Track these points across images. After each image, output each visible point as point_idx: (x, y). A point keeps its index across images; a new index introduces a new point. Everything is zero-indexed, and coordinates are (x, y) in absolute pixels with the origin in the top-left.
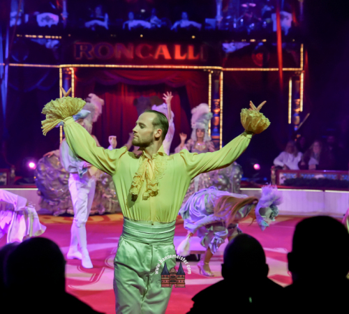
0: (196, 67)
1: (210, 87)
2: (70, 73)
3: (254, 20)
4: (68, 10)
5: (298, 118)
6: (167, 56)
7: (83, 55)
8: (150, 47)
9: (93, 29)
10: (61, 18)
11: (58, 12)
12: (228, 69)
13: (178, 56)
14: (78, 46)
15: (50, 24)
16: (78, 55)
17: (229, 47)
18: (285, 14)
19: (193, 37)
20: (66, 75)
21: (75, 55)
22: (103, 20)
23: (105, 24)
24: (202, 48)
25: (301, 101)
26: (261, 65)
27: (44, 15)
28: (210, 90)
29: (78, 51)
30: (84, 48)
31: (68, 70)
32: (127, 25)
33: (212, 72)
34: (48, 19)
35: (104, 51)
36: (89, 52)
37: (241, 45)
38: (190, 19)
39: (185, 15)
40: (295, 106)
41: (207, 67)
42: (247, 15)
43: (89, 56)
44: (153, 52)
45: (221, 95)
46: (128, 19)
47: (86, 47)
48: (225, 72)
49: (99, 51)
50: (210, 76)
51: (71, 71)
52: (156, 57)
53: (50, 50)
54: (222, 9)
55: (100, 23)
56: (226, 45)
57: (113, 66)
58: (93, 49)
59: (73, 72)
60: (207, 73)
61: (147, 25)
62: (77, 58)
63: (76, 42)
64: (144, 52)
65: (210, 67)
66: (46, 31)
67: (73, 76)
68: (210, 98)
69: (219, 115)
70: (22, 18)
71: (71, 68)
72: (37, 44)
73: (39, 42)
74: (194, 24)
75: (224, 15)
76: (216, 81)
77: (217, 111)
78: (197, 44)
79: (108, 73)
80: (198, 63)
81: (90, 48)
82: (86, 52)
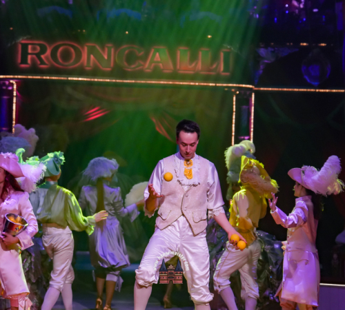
1: (234, 117)
2: (10, 88)
7: (32, 60)
8: (139, 52)
12: (262, 89)
14: (25, 47)
16: (24, 60)
17: (266, 55)
19: (209, 36)
21: (19, 60)
24: (222, 55)
26: (316, 83)
28: (234, 121)
29: (25, 54)
30: (34, 49)
31: (7, 83)
33: (238, 92)
35: (66, 56)
36: (42, 56)
41: (230, 85)
42: (296, 3)
43: (42, 62)
44: (144, 58)
45: (252, 130)
47: (38, 48)
48: (258, 94)
49: (58, 54)
50: (234, 98)
51: (12, 85)
52: (148, 66)
56: (262, 51)
57: (80, 79)
58: (48, 52)
59: (15, 87)
62: (23, 66)
63: (22, 40)
65: (235, 85)
67: (15, 94)
68: (233, 134)
71: (13, 81)
76: (244, 107)
79: (69, 90)
80: (217, 79)
81: (43, 50)
82: (38, 55)
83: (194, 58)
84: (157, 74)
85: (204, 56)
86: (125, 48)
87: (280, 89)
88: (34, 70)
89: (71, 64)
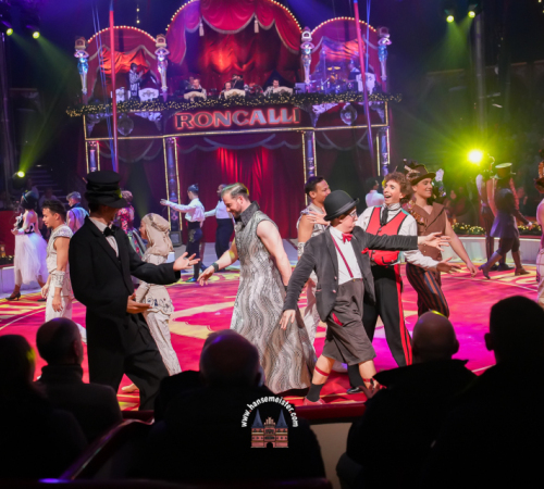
0: (289, 129)
1: (304, 147)
2: (172, 142)
3: (340, 82)
4: (167, 85)
5: (386, 171)
6: (263, 121)
8: (246, 114)
9: (192, 100)
10: (160, 91)
11: (158, 86)
12: (319, 129)
13: (272, 120)
14: (179, 117)
15: (151, 97)
16: (179, 125)
17: (319, 109)
18: (369, 75)
20: (169, 144)
22: (200, 91)
23: (203, 94)
25: (387, 155)
26: (349, 123)
27: (145, 90)
29: (179, 121)
31: (170, 139)
32: (223, 95)
33: (305, 132)
34: (149, 94)
35: (203, 120)
37: (330, 106)
38: (281, 85)
39: (276, 82)
40: (382, 159)
41: (300, 128)
44: (249, 117)
45: (315, 154)
46: (224, 88)
48: (316, 132)
50: (303, 136)
51: (173, 140)
52: (252, 122)
53: (152, 123)
54: (311, 73)
55: (198, 94)
56: (315, 107)
57: (213, 133)
58: (193, 119)
59: (175, 141)
60: (300, 133)
61: (242, 93)
63: (177, 114)
64: (241, 118)
65: (303, 128)
66: (148, 104)
67: (176, 145)
68: (304, 157)
69: (313, 172)
70: (126, 94)
71: (174, 137)
72: (140, 117)
73: (143, 115)
74: (286, 89)
75: (312, 79)
76: (309, 141)
77: (311, 168)
78: (289, 107)
79: (207, 140)
80: (292, 125)
81: (190, 118)
82: (187, 121)
83: (277, 114)
84: (257, 125)
85: (284, 112)
86: (237, 113)
87: (332, 128)
88: (186, 130)
89: (207, 125)
